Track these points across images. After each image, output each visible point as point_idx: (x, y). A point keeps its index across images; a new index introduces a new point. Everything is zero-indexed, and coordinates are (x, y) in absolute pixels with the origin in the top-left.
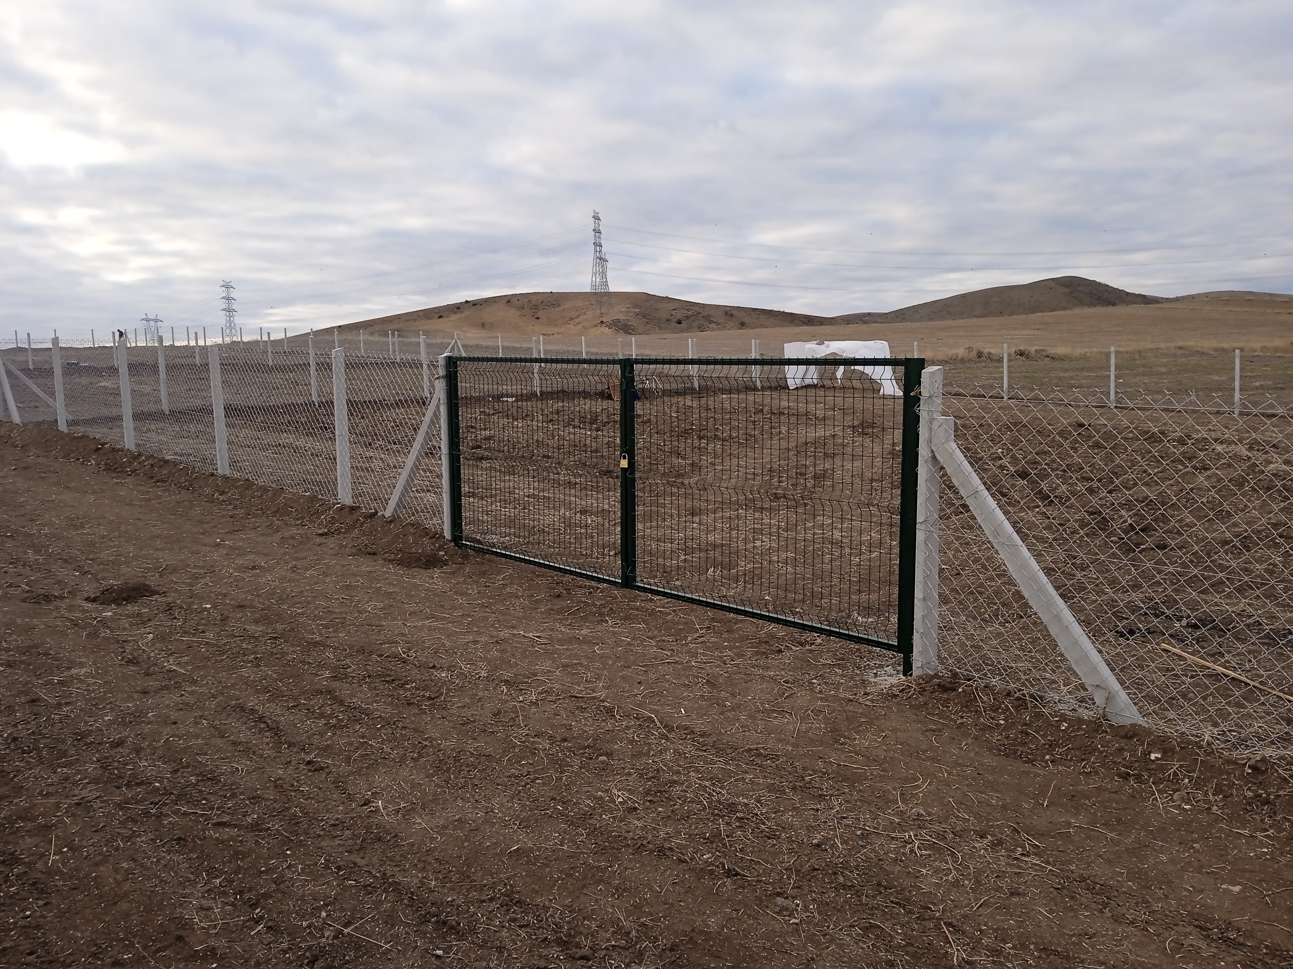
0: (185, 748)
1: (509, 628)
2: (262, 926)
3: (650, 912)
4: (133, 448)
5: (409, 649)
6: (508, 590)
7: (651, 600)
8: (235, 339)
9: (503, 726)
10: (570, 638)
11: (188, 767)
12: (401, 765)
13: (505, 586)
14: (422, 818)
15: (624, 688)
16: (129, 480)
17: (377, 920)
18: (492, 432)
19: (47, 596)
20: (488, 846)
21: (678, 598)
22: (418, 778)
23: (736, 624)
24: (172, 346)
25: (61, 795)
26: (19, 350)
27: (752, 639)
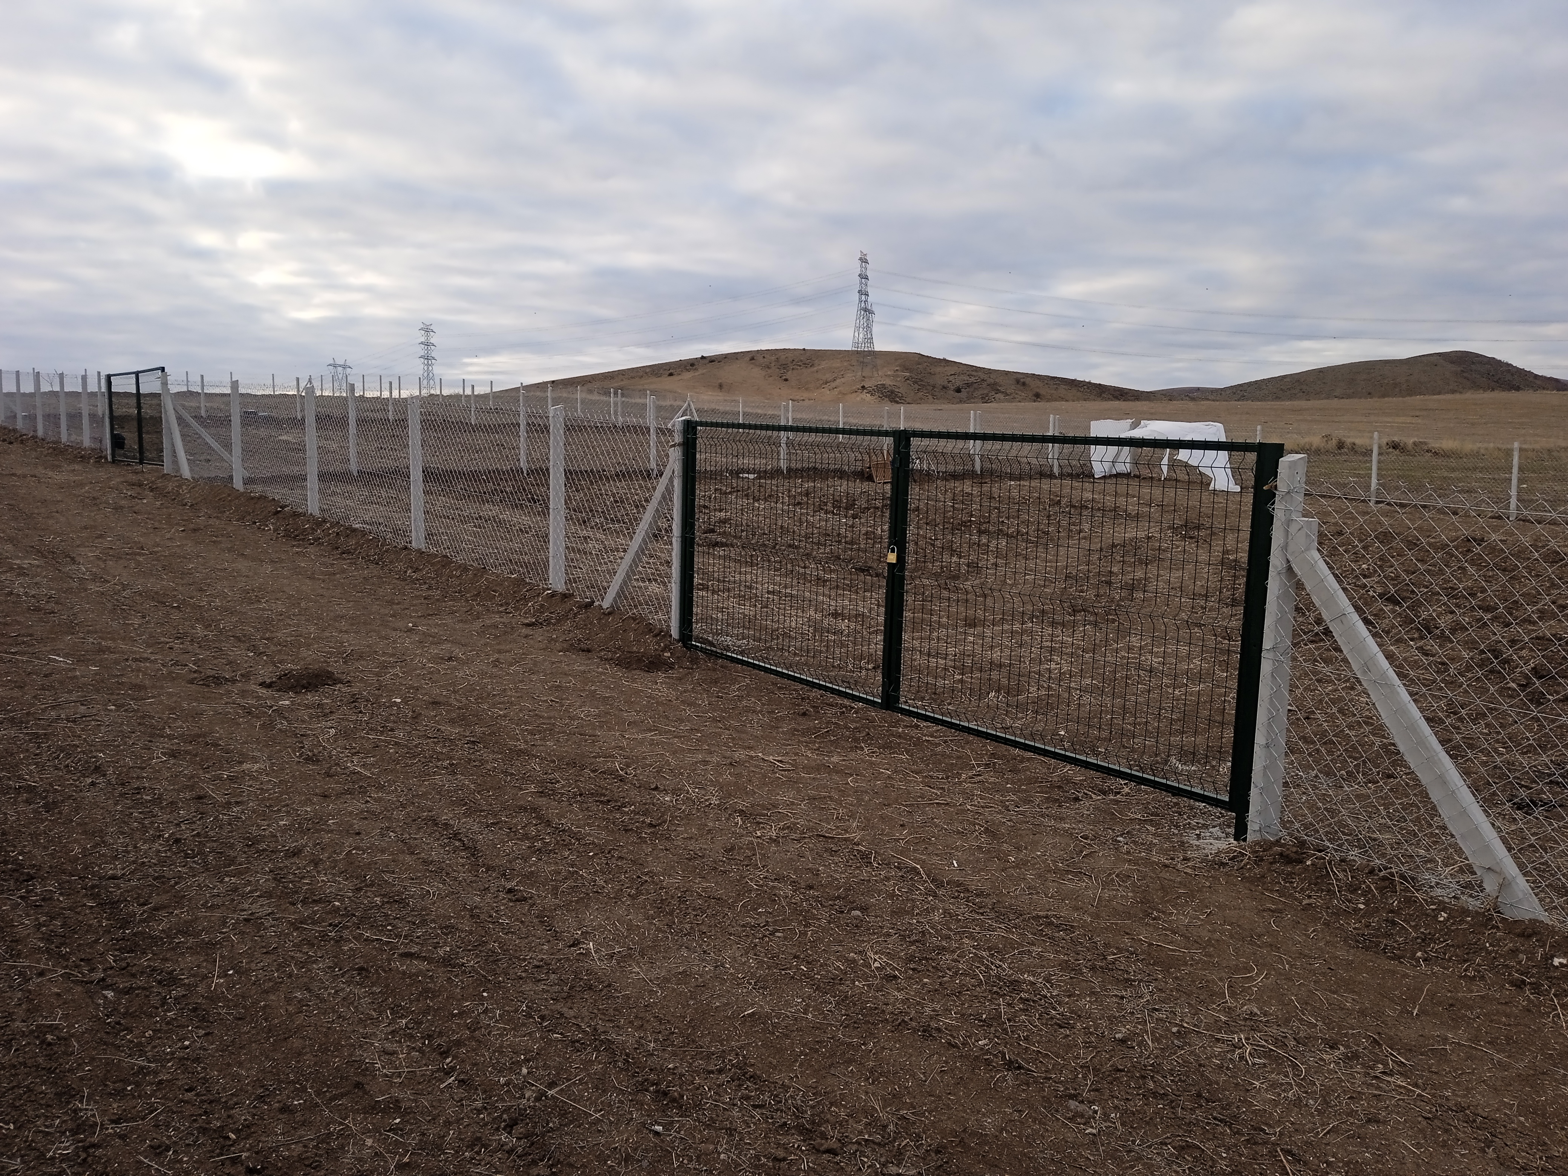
0: (369, 864)
1: (745, 748)
2: (453, 1078)
3: (912, 1103)
4: (317, 513)
5: (628, 766)
6: (744, 703)
7: (917, 727)
8: (432, 392)
9: (737, 865)
10: (818, 765)
11: (372, 885)
12: (616, 902)
13: (740, 698)
14: (640, 967)
15: (883, 830)
16: (311, 549)
17: (586, 1083)
18: (729, 514)
19: (218, 678)
20: (718, 1007)
21: (951, 725)
22: (637, 919)
23: (1022, 762)
24: (362, 397)
25: (229, 909)
26: (190, 393)
27: (1042, 782)
